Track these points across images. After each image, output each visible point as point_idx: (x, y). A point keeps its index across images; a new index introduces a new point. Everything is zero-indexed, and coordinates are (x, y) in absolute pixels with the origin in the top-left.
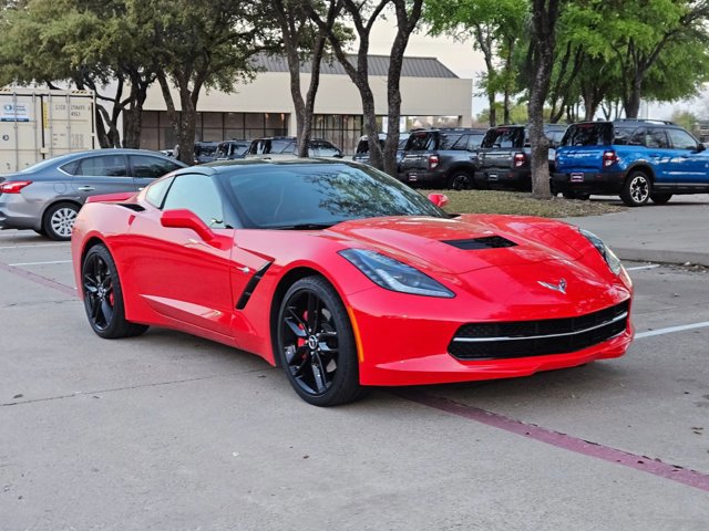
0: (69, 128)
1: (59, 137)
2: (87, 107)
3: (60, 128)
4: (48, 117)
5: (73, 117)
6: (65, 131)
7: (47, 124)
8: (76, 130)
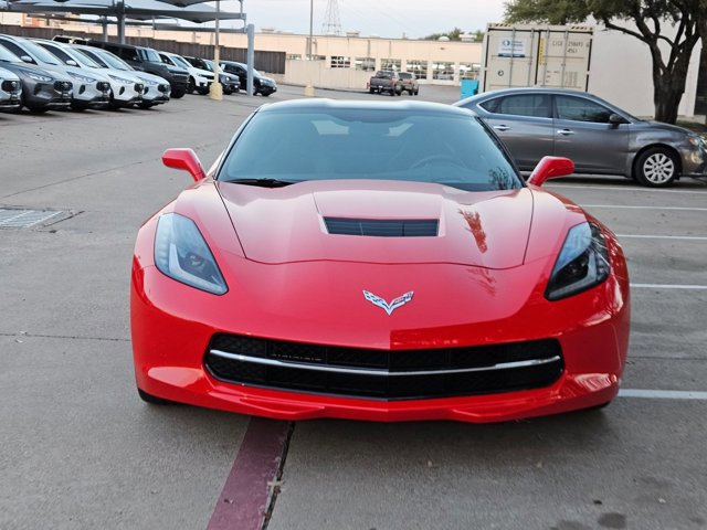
0: (564, 65)
1: (552, 75)
2: (585, 45)
3: (554, 65)
4: (544, 54)
5: (569, 54)
6: (559, 68)
7: (542, 61)
8: (571, 66)
